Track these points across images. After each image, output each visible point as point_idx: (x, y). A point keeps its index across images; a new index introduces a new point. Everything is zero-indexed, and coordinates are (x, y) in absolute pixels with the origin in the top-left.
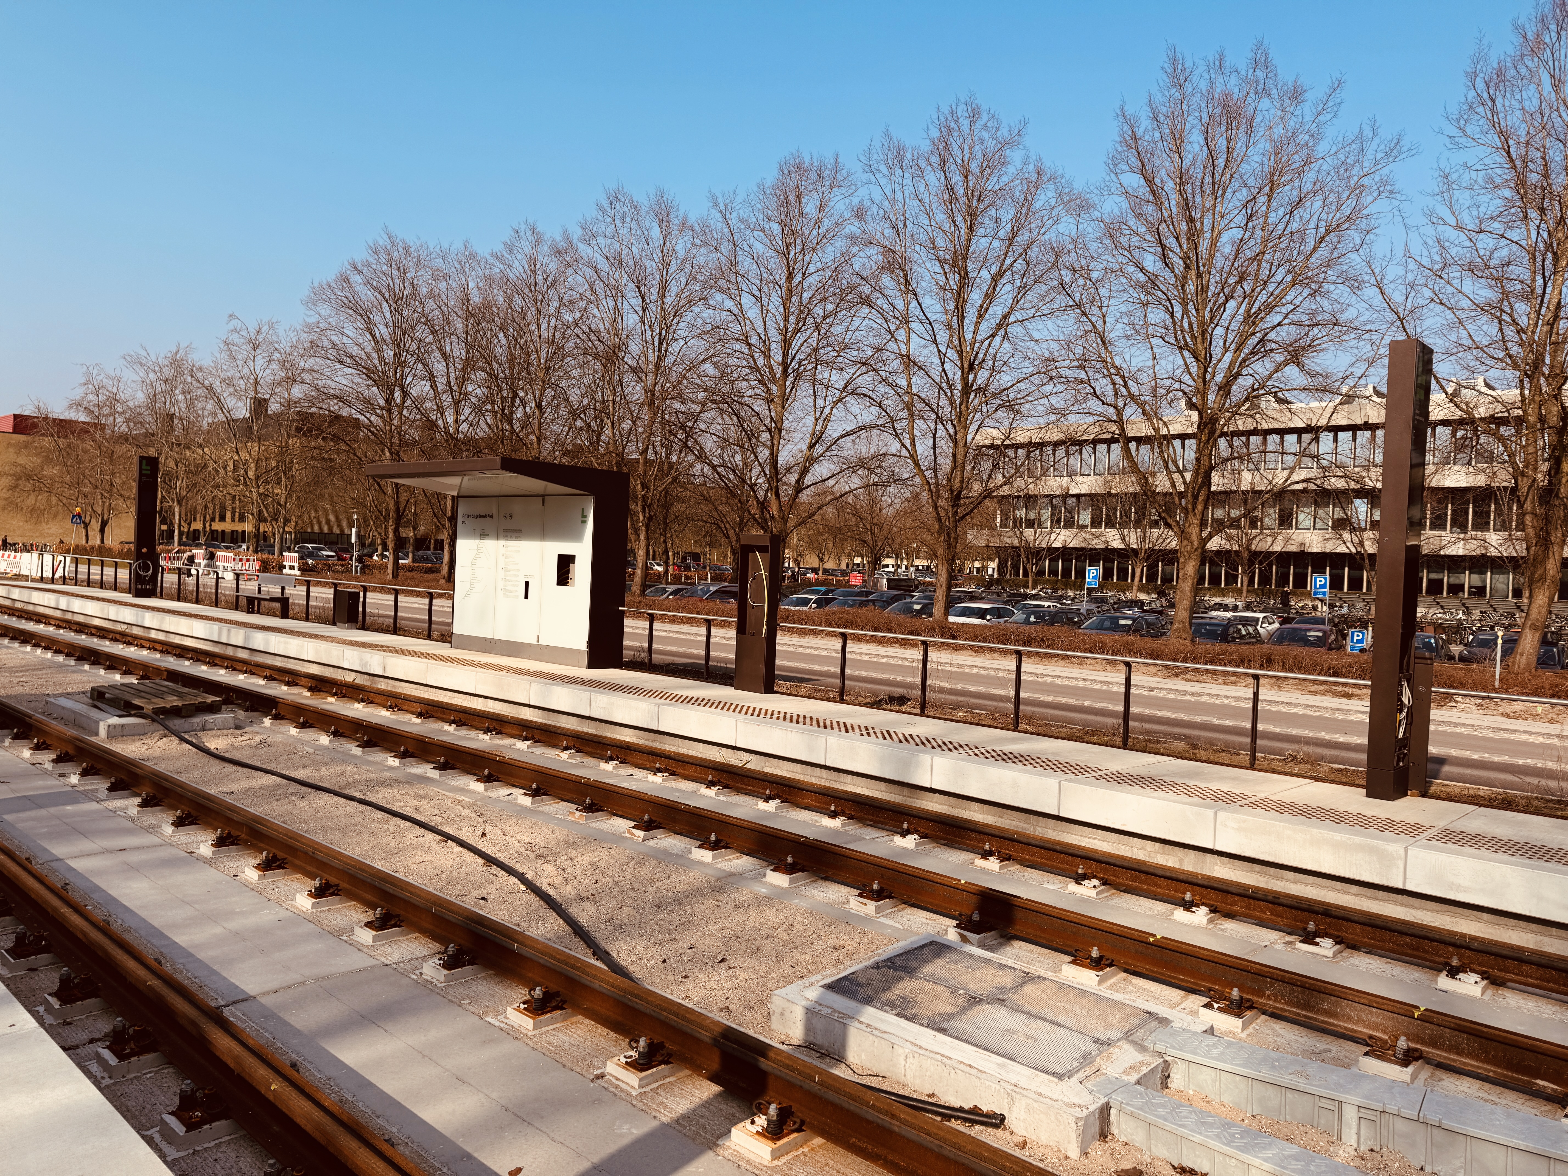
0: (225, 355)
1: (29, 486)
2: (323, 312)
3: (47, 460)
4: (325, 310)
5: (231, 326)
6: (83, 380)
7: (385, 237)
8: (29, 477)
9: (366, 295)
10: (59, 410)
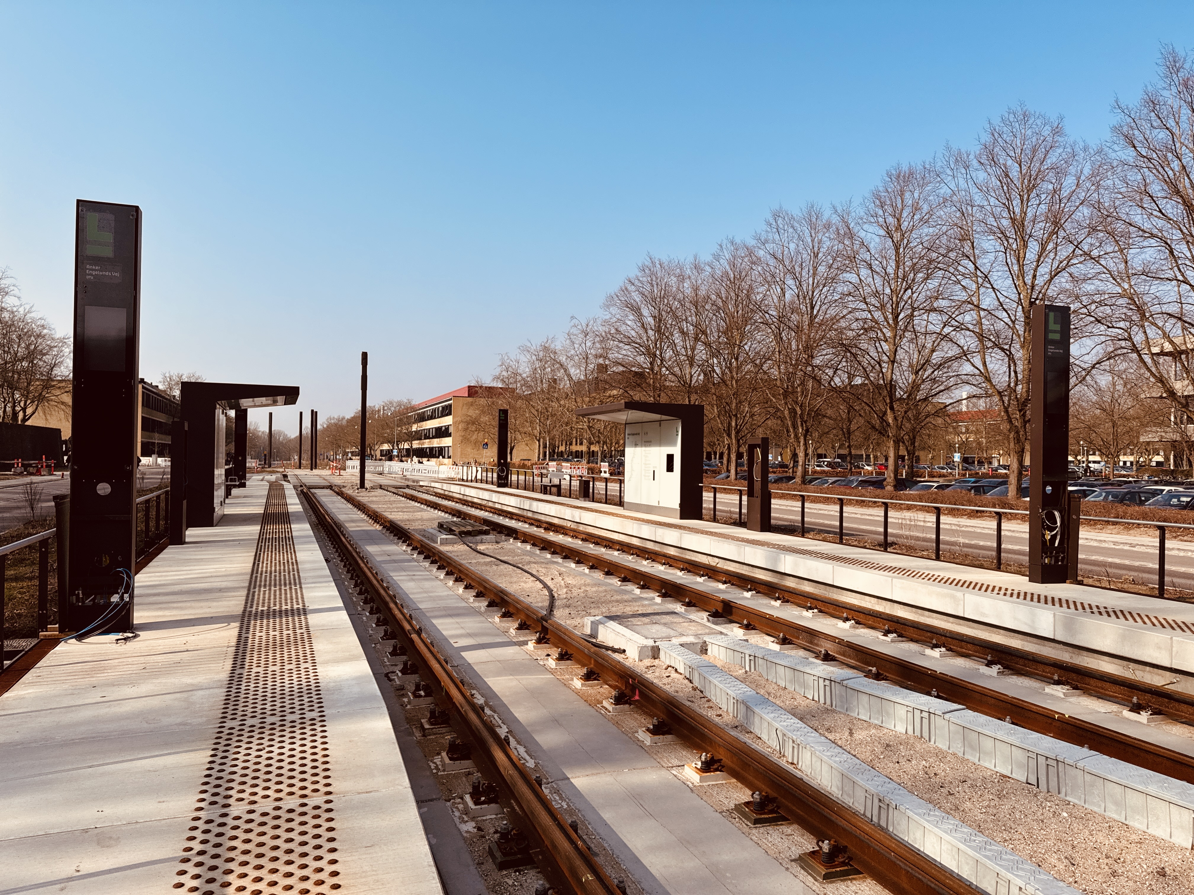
0: (568, 341)
1: (474, 428)
2: (614, 312)
3: (483, 412)
4: (614, 310)
5: (572, 324)
6: (500, 363)
7: (648, 259)
8: (473, 423)
9: (637, 297)
10: (488, 382)
